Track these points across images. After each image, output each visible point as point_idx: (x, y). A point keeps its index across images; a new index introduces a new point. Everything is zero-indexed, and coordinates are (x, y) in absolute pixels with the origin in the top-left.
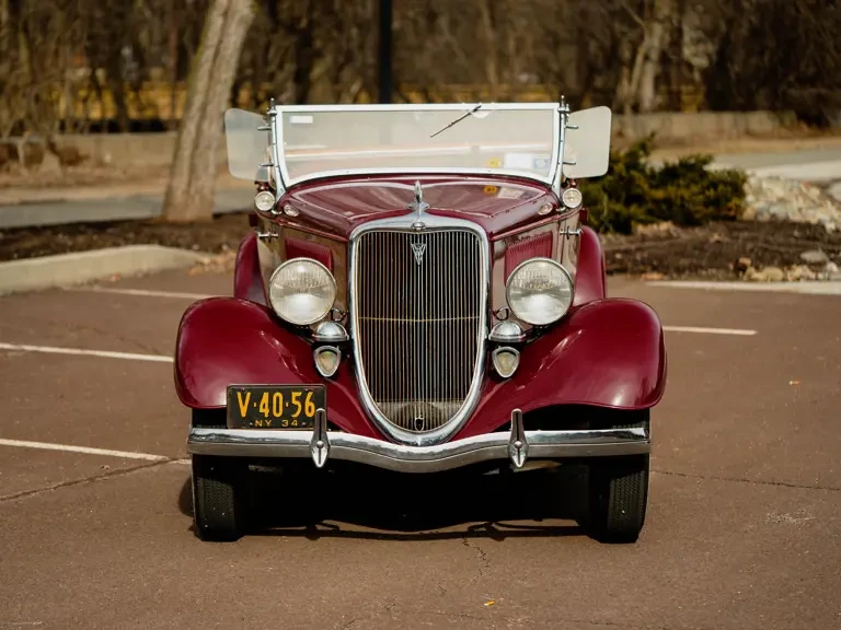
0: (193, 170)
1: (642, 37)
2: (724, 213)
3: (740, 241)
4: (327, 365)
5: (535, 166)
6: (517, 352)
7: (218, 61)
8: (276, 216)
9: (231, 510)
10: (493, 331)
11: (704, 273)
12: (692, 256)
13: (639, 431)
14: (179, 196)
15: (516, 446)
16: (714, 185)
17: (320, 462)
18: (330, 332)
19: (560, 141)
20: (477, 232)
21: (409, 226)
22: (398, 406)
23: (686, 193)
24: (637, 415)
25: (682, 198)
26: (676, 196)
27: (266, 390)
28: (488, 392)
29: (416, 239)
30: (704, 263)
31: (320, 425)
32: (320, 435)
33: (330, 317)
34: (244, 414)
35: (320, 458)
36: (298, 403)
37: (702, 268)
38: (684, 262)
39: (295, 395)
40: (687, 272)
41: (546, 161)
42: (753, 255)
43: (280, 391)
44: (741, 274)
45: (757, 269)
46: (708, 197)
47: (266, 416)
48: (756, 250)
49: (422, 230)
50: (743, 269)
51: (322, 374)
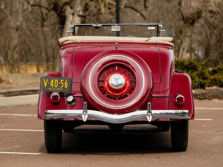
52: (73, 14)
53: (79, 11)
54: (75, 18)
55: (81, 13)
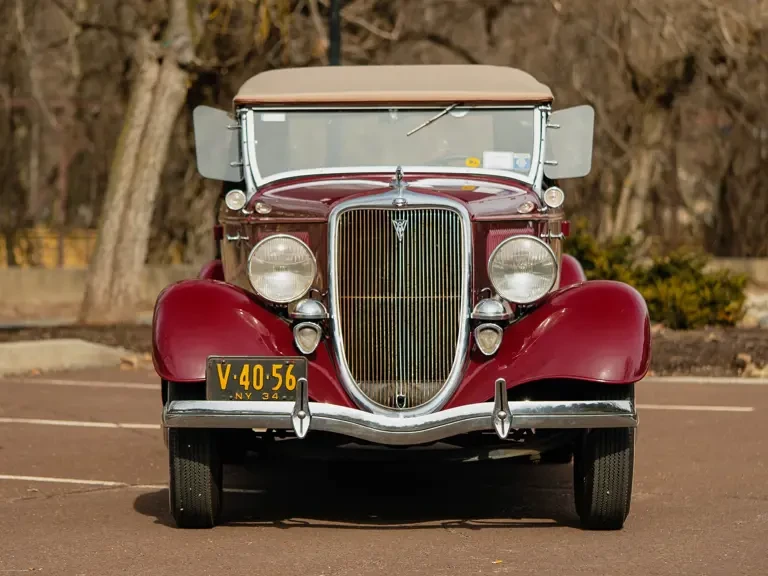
0: (116, 266)
1: (627, 168)
2: (721, 316)
3: (739, 342)
4: (307, 342)
5: (516, 166)
6: (500, 329)
7: (146, 141)
8: (247, 215)
9: (209, 491)
10: (475, 310)
11: (698, 370)
12: (683, 353)
13: (624, 404)
14: (100, 297)
15: (499, 416)
16: (711, 286)
17: (301, 431)
18: (311, 309)
19: (541, 140)
20: (459, 212)
21: (390, 203)
22: (379, 387)
23: (677, 292)
24: (623, 390)
25: (674, 299)
26: (666, 298)
27: (246, 363)
28: (470, 374)
29: (397, 215)
30: (698, 360)
31: (302, 397)
32: (301, 406)
33: (310, 295)
34: (224, 387)
35: (301, 428)
36: (279, 376)
37: (696, 365)
38: (674, 359)
39: (276, 367)
40: (679, 370)
41: (526, 160)
42: (754, 353)
43: (259, 363)
44: (739, 371)
45: (759, 366)
46: (704, 299)
47: (246, 388)
48: (756, 348)
49: (403, 206)
50: (742, 365)
51: (301, 350)
52: (160, 61)
53: (181, 50)
54: (165, 73)
55: (188, 57)
